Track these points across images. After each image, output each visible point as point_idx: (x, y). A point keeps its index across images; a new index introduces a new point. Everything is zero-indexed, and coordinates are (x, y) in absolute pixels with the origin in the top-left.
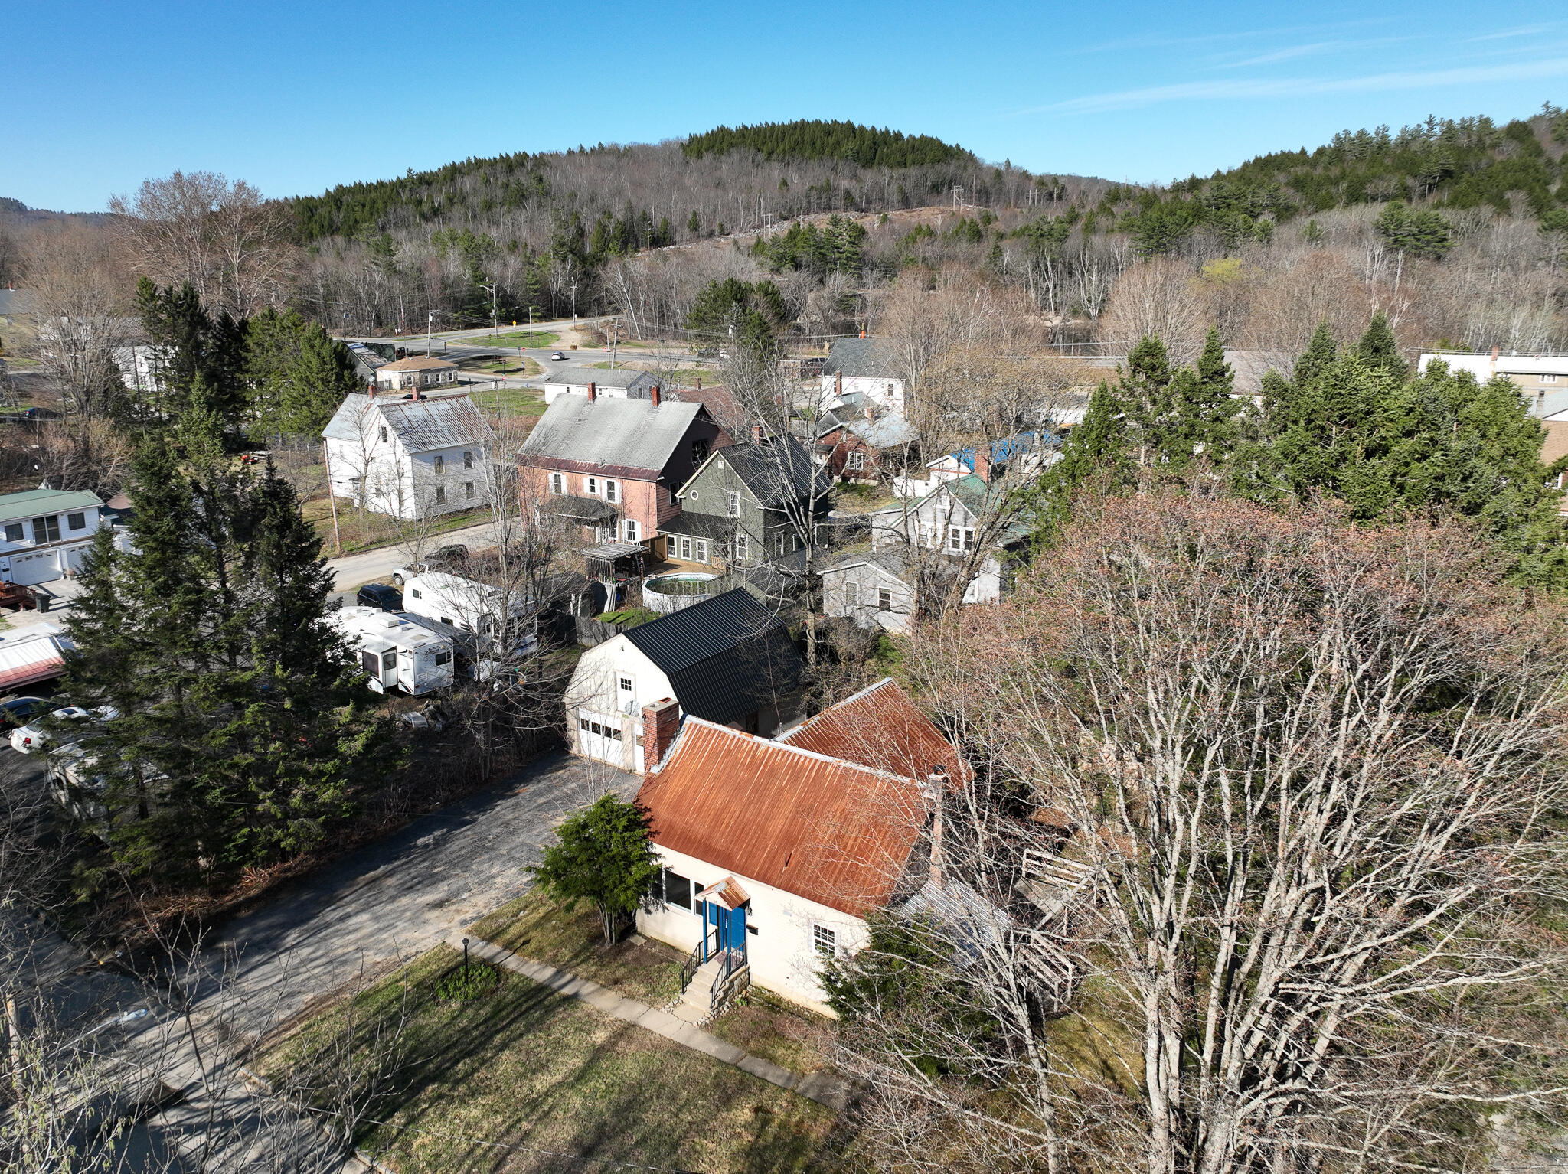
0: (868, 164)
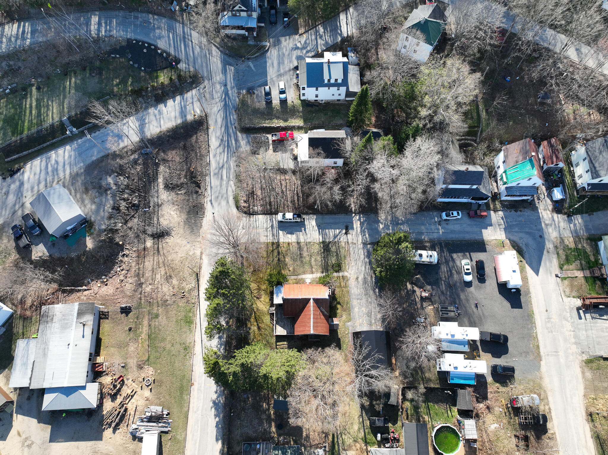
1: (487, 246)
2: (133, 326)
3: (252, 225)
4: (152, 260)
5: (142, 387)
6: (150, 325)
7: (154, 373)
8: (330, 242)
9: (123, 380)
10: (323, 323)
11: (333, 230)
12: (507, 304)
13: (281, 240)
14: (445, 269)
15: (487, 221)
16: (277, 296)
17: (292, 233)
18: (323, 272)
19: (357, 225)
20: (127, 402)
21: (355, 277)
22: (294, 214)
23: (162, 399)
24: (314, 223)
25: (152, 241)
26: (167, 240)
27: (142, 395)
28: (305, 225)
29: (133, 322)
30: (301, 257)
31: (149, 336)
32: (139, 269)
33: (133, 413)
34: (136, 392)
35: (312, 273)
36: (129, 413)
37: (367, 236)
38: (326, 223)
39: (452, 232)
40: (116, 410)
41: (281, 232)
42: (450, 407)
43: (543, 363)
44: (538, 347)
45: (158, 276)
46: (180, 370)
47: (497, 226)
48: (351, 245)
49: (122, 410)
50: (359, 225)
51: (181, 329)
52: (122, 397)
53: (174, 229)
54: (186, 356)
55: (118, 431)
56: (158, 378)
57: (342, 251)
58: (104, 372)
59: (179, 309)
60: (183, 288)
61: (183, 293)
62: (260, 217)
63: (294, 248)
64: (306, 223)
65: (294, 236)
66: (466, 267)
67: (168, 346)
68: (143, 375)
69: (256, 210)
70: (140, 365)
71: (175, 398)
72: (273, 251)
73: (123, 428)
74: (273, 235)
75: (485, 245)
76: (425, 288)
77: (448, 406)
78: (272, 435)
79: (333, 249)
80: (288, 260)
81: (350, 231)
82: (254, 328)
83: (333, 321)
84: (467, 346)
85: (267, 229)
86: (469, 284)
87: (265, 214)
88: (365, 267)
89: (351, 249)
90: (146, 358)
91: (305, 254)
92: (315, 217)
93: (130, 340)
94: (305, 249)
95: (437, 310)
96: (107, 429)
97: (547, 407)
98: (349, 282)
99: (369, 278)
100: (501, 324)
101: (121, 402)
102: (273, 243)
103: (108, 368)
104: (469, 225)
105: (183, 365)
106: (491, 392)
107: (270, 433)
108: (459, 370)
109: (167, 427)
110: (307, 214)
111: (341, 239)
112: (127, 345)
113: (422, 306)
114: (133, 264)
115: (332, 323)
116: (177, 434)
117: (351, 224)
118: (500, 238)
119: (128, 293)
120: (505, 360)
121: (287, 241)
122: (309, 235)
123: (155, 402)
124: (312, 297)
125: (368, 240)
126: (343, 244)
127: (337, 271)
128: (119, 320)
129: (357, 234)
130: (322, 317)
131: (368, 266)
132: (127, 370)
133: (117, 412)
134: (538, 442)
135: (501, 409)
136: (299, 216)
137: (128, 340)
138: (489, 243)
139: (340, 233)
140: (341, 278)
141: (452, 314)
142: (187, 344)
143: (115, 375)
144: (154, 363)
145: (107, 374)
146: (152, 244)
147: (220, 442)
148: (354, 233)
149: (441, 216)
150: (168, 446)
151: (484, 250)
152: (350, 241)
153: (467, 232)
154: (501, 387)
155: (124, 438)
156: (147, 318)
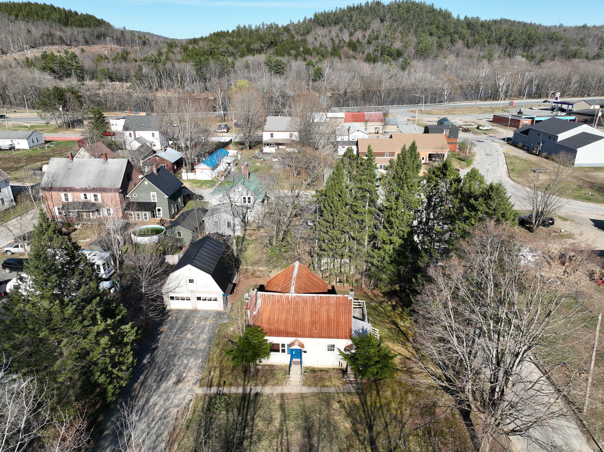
0: (66, 24)
18: (257, 394)
30: (308, 429)
35: (282, 395)
80: (346, 425)
91: (296, 436)
127: (221, 395)
140: (215, 383)
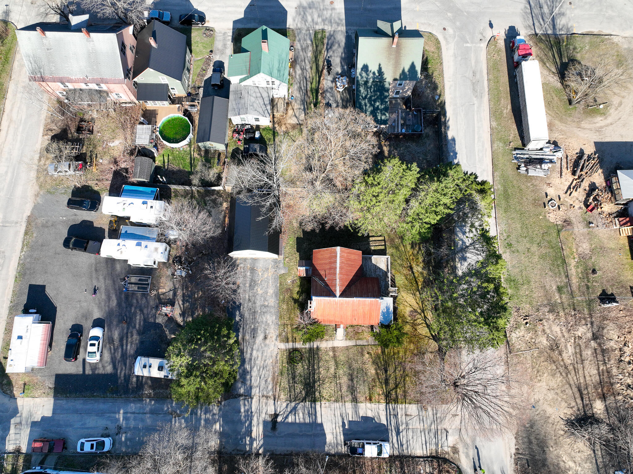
1: (52, 386)
2: (591, 276)
3: (432, 435)
4: (588, 378)
5: (560, 199)
6: (567, 276)
7: (548, 215)
8: (304, 400)
9: (587, 206)
10: (322, 264)
11: (297, 421)
12: (50, 292)
13: (383, 406)
14: (129, 347)
15: (38, 431)
16: (388, 308)
17: (366, 419)
18: (318, 348)
19: (258, 431)
20: (575, 182)
21: (267, 341)
22: (362, 454)
23: (529, 184)
24: (329, 438)
25: (595, 410)
26: (569, 412)
27: (557, 189)
28: (344, 434)
29: (593, 281)
30: (351, 375)
31: (564, 262)
32: (605, 363)
33: (563, 169)
34: (566, 192)
35: (334, 349)
36: (569, 170)
37: (242, 410)
38: (308, 436)
39: (101, 414)
40: (587, 173)
41: (384, 421)
42: (164, 165)
43: (28, 213)
44: (26, 233)
45: (571, 350)
46: (513, 219)
47: (24, 422)
48: (271, 394)
49: (578, 173)
50: (254, 429)
51: (521, 271)
52: (582, 187)
53: (562, 433)
54: (508, 236)
55: (578, 151)
56: (541, 209)
57: (285, 383)
58: (615, 217)
59: (528, 300)
60: (528, 330)
61: (527, 323)
62: (418, 451)
63: (362, 390)
64: (342, 437)
65: (362, 413)
66: (94, 349)
67: (534, 248)
68: (561, 213)
69: (427, 466)
70: (568, 224)
71: (513, 186)
72: (396, 386)
73: (573, 154)
74: (396, 416)
75: (55, 388)
76: (166, 318)
77: (166, 167)
78: (387, 143)
79: (299, 387)
80: (372, 371)
81: (269, 419)
82: (418, 269)
83: (307, 271)
84: (123, 232)
85: (407, 429)
86: (98, 323)
87: (410, 456)
88: (251, 354)
89: (270, 387)
90: (562, 234)
91: (344, 380)
92: (326, 449)
93: (591, 258)
94: (344, 389)
95: (155, 286)
96: (592, 154)
97: (42, 162)
98: (277, 333)
99: (247, 337)
100: (67, 265)
101: (582, 181)
102: (396, 401)
103: (611, 222)
104: (71, 426)
105: (509, 225)
106: (107, 180)
107: (390, 146)
108: (141, 201)
109: (517, 154)
110: (341, 456)
111: (284, 405)
112: (592, 250)
113: (175, 294)
114: (614, 371)
115: (308, 268)
116: (503, 147)
117: (267, 433)
118: (27, 399)
119: (611, 324)
120: (76, 218)
121: (373, 405)
122: (338, 413)
123: (537, 182)
124: (338, 299)
125: (242, 403)
126: (282, 396)
127: (295, 350)
128: (613, 285)
129: (259, 412)
130: (322, 273)
131: (247, 356)
132: (585, 219)
133: (585, 170)
134: (67, 125)
135: (101, 161)
136: (353, 450)
137: (593, 258)
138: (47, 390)
139: (287, 417)
140: (290, 339)
141: (133, 279)
142: (508, 251)
143: (600, 214)
144: (549, 227)
145: (610, 214)
146: (594, 405)
147: (450, 137)
148: (263, 415)
149: (114, 444)
150: (512, 135)
151: (59, 378)
152: (271, 402)
153: (76, 411)
154: (93, 185)
155: (567, 144)
156: (575, 287)
